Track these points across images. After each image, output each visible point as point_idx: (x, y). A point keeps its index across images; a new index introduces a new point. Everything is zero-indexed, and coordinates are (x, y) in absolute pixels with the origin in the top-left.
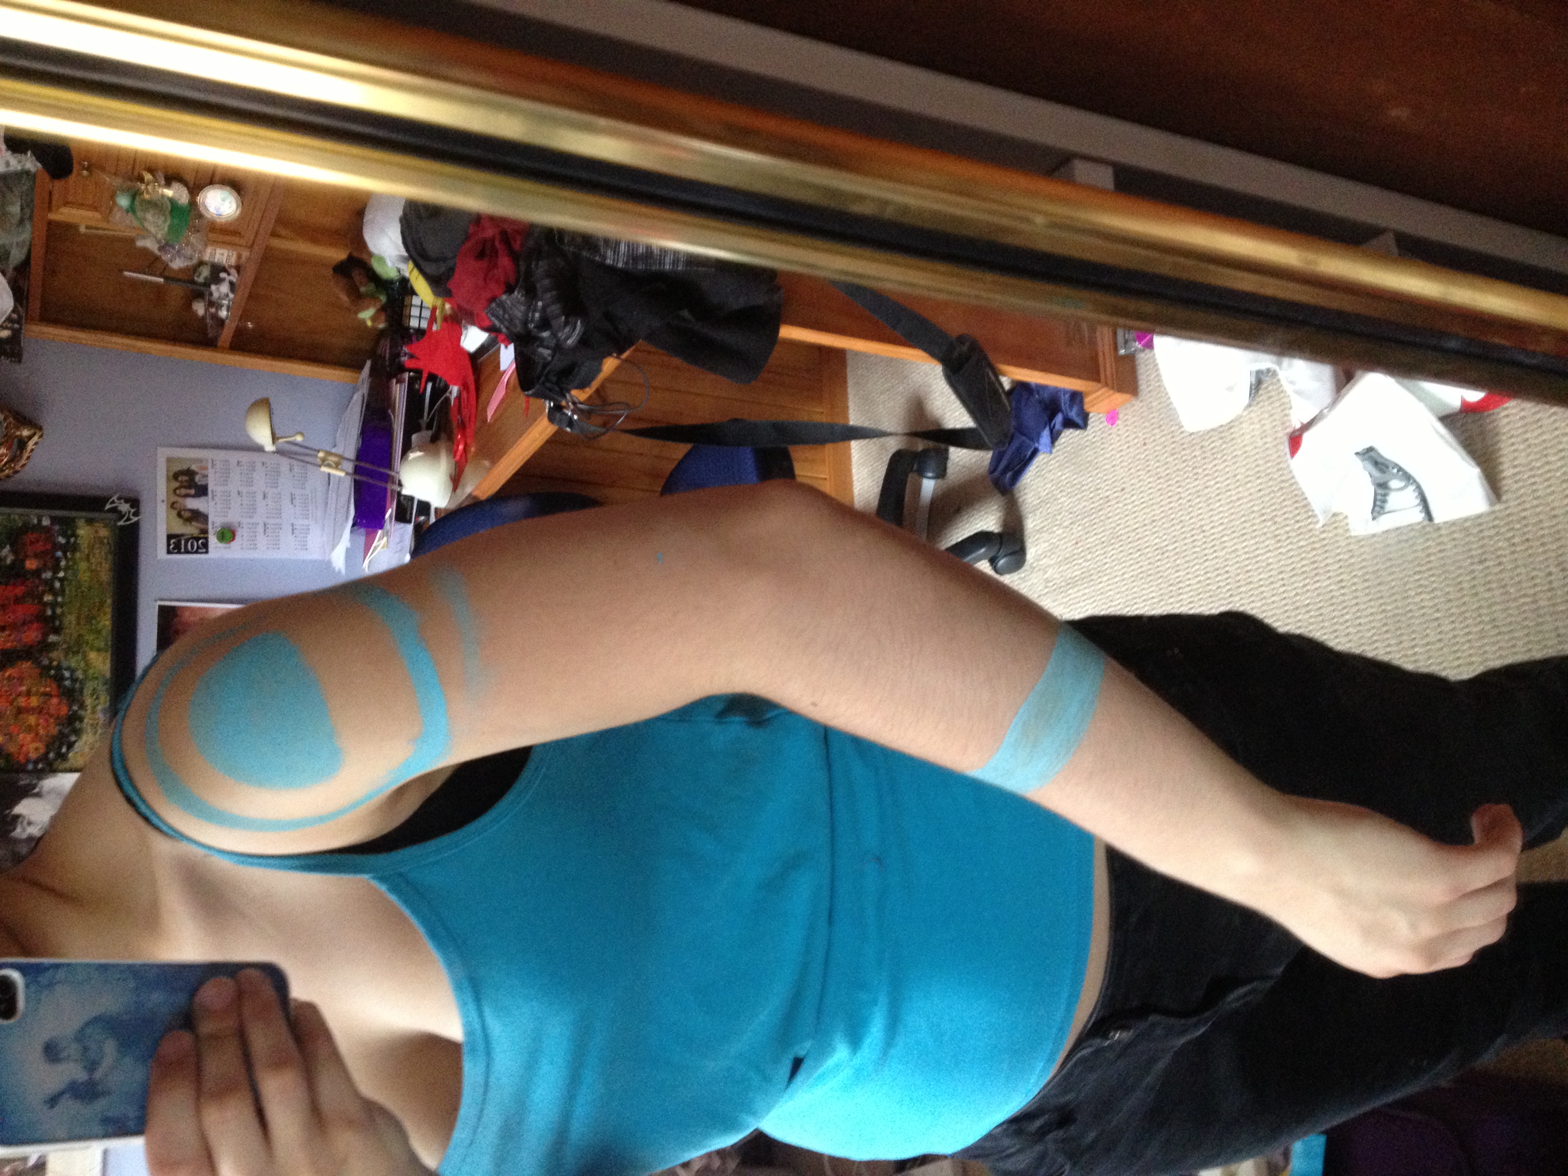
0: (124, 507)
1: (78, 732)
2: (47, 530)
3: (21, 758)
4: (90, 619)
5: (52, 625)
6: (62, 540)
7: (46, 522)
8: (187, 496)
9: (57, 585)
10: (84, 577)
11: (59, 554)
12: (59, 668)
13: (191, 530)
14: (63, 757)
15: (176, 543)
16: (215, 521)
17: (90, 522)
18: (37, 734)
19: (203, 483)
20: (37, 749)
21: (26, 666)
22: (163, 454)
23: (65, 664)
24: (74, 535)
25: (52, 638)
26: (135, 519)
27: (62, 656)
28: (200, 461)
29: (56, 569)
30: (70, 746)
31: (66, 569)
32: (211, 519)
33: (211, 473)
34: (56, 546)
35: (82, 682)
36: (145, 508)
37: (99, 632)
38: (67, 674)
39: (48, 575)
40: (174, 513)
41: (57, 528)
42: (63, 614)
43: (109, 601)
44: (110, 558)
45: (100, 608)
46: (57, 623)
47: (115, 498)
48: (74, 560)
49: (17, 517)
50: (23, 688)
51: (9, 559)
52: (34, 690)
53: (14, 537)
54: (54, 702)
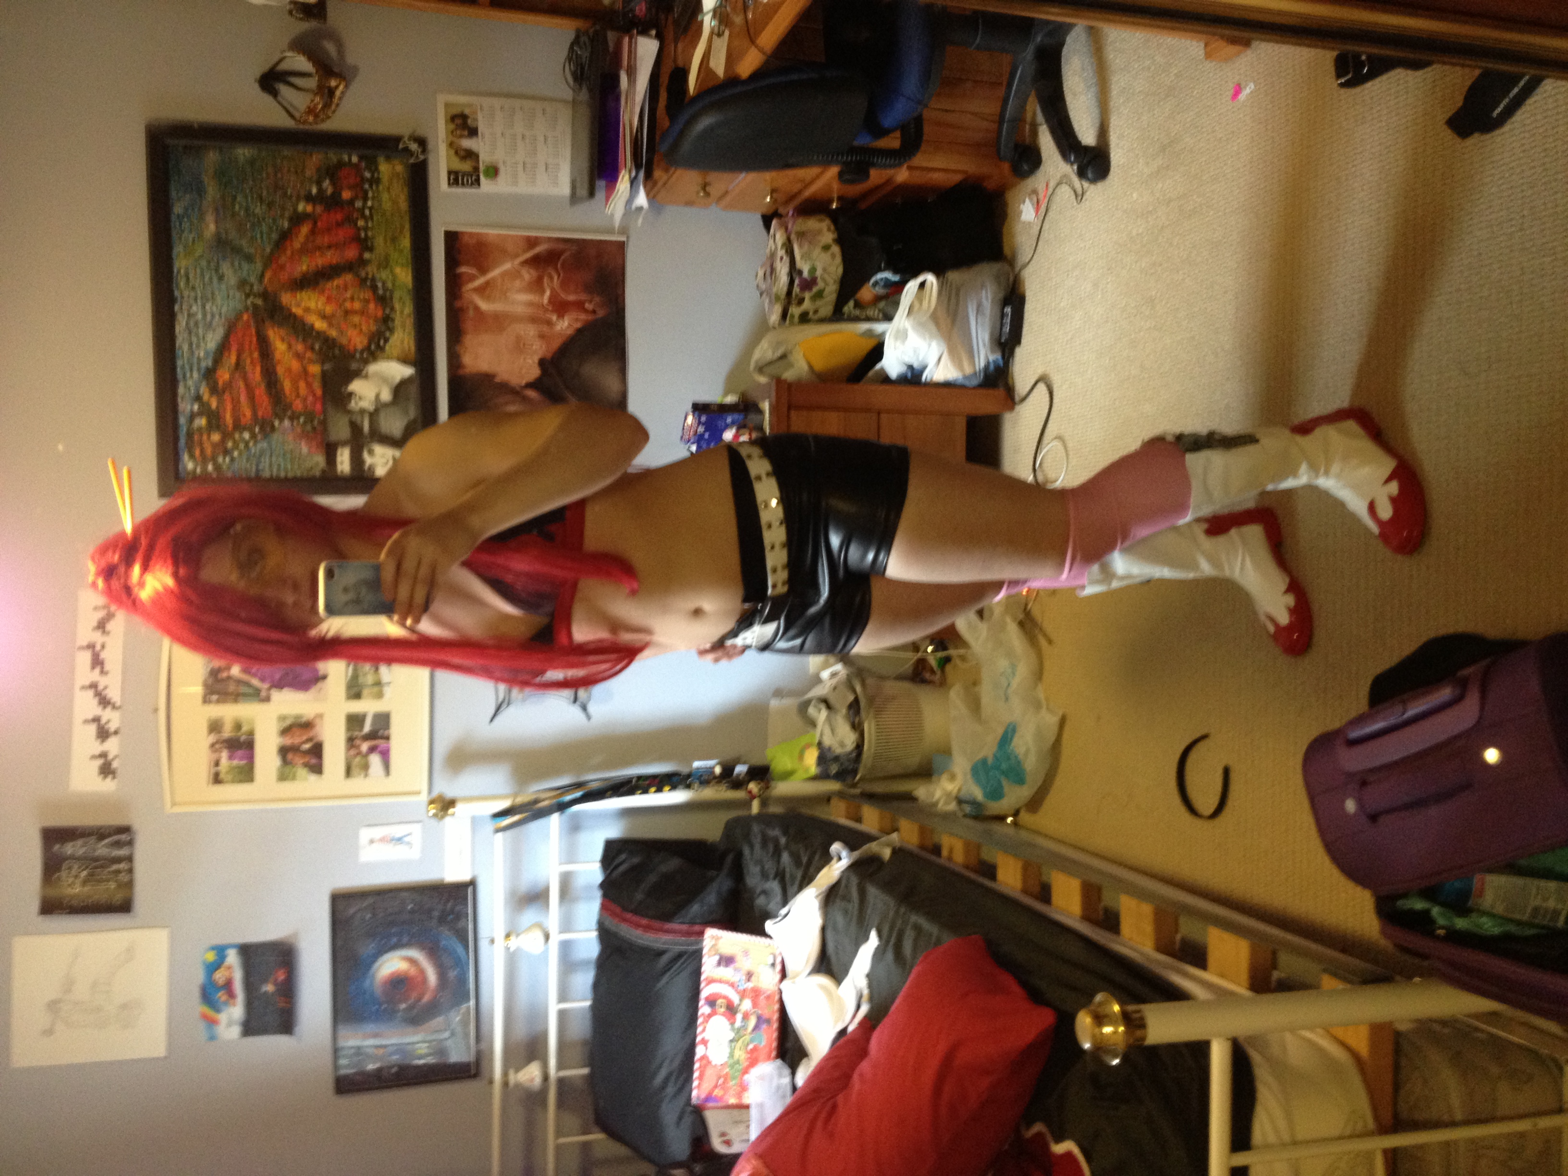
0: (414, 147)
1: (391, 330)
2: (356, 166)
3: (351, 348)
4: (394, 240)
5: (365, 245)
6: (368, 175)
7: (355, 159)
8: (461, 136)
9: (367, 212)
10: (387, 205)
11: (367, 186)
13: (466, 166)
14: (382, 349)
15: (455, 178)
16: (485, 158)
17: (388, 158)
18: (361, 330)
19: (475, 126)
21: (348, 277)
22: (442, 99)
23: (378, 276)
24: (377, 169)
25: (367, 255)
26: (422, 157)
28: (470, 105)
29: (365, 199)
30: (386, 340)
32: (482, 157)
33: (480, 117)
34: (363, 180)
36: (430, 146)
37: (401, 251)
38: (380, 285)
40: (452, 152)
42: (373, 237)
43: (407, 226)
44: (406, 190)
45: (401, 232)
46: (369, 244)
47: (406, 139)
48: (378, 191)
49: (333, 157)
50: (348, 295)
51: (330, 191)
52: (356, 296)
53: (332, 172)
54: (372, 306)
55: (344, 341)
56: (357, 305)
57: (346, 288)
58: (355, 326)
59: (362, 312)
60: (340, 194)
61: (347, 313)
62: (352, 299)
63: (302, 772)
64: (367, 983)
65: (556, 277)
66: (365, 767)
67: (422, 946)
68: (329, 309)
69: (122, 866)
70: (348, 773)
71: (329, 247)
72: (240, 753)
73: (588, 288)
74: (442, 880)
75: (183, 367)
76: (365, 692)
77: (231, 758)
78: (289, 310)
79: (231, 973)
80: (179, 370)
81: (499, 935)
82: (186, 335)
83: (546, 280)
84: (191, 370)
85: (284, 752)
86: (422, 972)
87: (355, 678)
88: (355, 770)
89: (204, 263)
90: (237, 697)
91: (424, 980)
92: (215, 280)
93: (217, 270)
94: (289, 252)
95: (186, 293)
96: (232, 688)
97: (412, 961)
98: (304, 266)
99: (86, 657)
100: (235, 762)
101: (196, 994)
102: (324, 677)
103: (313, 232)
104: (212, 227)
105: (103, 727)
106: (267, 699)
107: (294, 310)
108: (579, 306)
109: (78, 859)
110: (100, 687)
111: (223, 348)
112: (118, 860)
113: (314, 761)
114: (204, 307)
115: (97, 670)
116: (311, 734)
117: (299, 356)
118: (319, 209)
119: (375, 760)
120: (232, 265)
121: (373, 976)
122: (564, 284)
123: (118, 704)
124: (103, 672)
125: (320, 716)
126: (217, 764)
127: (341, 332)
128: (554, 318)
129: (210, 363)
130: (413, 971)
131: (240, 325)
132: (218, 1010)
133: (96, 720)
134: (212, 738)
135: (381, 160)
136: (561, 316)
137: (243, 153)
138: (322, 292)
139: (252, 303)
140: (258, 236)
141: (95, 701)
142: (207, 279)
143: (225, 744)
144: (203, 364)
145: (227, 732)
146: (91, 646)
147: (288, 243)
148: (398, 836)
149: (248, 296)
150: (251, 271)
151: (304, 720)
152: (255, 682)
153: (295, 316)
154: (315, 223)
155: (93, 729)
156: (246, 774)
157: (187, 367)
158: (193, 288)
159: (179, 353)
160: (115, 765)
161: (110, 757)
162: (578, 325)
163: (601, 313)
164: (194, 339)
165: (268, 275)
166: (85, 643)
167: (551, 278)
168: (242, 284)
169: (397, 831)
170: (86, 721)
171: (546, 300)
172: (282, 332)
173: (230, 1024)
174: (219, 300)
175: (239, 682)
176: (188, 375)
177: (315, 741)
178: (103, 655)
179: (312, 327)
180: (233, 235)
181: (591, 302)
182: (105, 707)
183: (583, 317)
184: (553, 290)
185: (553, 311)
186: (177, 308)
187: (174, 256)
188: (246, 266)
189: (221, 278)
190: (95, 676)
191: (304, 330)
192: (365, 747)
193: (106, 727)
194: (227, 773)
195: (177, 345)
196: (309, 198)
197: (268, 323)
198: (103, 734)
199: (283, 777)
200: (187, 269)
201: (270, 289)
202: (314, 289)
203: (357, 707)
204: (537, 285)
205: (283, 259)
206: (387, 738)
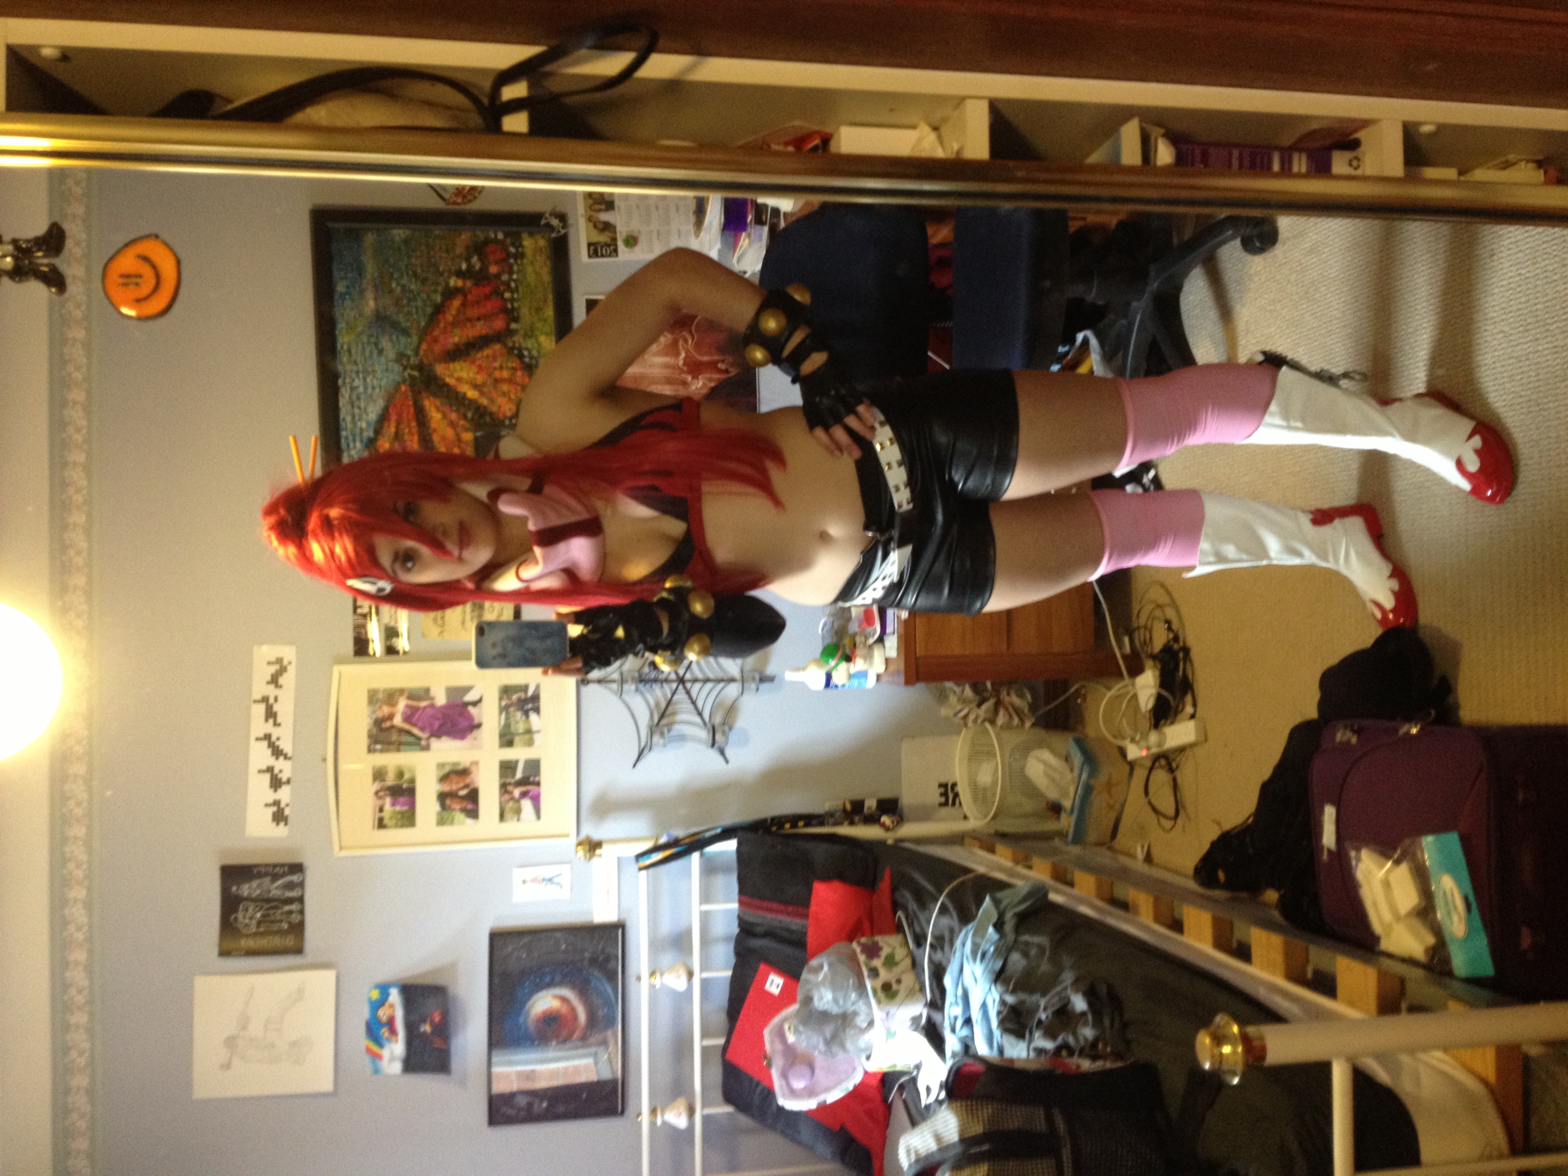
0: (555, 222)
2: (502, 243)
3: (501, 416)
4: (538, 310)
5: (512, 315)
6: (512, 250)
7: (500, 236)
9: (513, 285)
10: (531, 278)
11: (512, 261)
12: (520, 349)
13: (603, 238)
15: (595, 250)
16: (622, 231)
17: (531, 234)
18: (510, 398)
19: (611, 200)
20: (510, 409)
21: (498, 347)
23: (524, 345)
24: (521, 246)
25: (513, 326)
26: (563, 232)
27: (521, 340)
29: (511, 273)
31: (519, 271)
32: (618, 229)
34: (509, 255)
35: (537, 359)
36: (571, 221)
37: (545, 321)
38: (526, 353)
39: (505, 277)
40: (591, 225)
41: (508, 241)
42: (519, 308)
43: (550, 297)
44: (548, 263)
45: (545, 301)
46: (515, 314)
47: (547, 215)
48: (522, 264)
49: (481, 235)
50: (497, 364)
51: (478, 266)
52: (504, 365)
53: (479, 248)
54: (519, 373)
55: (494, 409)
56: (505, 374)
57: (495, 358)
58: (504, 394)
59: (510, 381)
60: (487, 268)
61: (496, 381)
62: (501, 368)
63: (460, 816)
64: (521, 1020)
65: (690, 342)
66: (518, 812)
67: (573, 986)
68: (480, 378)
69: (294, 907)
70: (502, 817)
71: (479, 319)
72: (402, 799)
73: (721, 350)
74: (592, 922)
75: (347, 438)
76: (517, 740)
77: (393, 804)
78: (443, 380)
79: (394, 1011)
80: (343, 440)
81: (645, 973)
82: (349, 407)
83: (681, 343)
84: (354, 441)
85: (443, 797)
86: (573, 1010)
87: (507, 726)
88: (508, 815)
89: (365, 339)
90: (398, 746)
91: (575, 1017)
92: (375, 352)
93: (376, 344)
94: (442, 325)
95: (349, 367)
96: (394, 737)
97: (564, 1000)
98: (456, 338)
99: (261, 709)
100: (398, 808)
101: (362, 1029)
102: (479, 726)
103: (463, 305)
104: (372, 303)
105: (276, 775)
106: (427, 748)
107: (448, 380)
108: (712, 366)
109: (254, 900)
110: (274, 739)
111: (383, 418)
112: (290, 901)
113: (470, 806)
114: (365, 380)
115: (271, 721)
116: (468, 781)
117: (452, 424)
118: (469, 284)
119: (527, 805)
120: (391, 340)
121: (528, 1012)
122: (698, 346)
123: (290, 755)
124: (276, 724)
125: (476, 763)
126: (381, 810)
127: (492, 401)
128: (689, 378)
129: (371, 434)
130: (564, 1009)
131: (398, 396)
132: (381, 1045)
133: (270, 769)
134: (377, 786)
135: (525, 236)
136: (695, 377)
137: (399, 233)
138: (473, 362)
139: (409, 374)
140: (414, 310)
141: (269, 752)
142: (367, 353)
143: (387, 792)
144: (365, 434)
145: (391, 780)
146: (265, 699)
147: (441, 316)
148: (548, 877)
149: (405, 368)
150: (407, 344)
151: (461, 767)
152: (416, 731)
153: (446, 385)
154: (465, 296)
155: (267, 777)
156: (408, 819)
157: (351, 438)
158: (356, 363)
159: (343, 424)
160: (287, 812)
161: (283, 805)
162: (713, 384)
163: (733, 372)
164: (356, 411)
165: (424, 346)
166: (258, 697)
167: (686, 341)
168: (401, 357)
169: (547, 872)
170: (260, 771)
171: (681, 362)
172: (438, 402)
173: (392, 1059)
174: (379, 374)
175: (401, 731)
176: (352, 445)
177: (472, 787)
178: (276, 708)
179: (464, 396)
180: (391, 311)
181: (723, 361)
182: (277, 758)
183: (716, 376)
184: (687, 351)
185: (688, 372)
186: (340, 382)
187: (337, 332)
188: (403, 339)
189: (381, 352)
190: (269, 728)
191: (457, 398)
192: (517, 792)
193: (280, 776)
194: (391, 818)
195: (341, 417)
196: (459, 274)
197: (424, 394)
198: (276, 783)
199: (441, 821)
200: (349, 344)
201: (425, 361)
202: (465, 361)
203: (510, 754)
204: (673, 349)
205: (436, 333)
206: (538, 784)
